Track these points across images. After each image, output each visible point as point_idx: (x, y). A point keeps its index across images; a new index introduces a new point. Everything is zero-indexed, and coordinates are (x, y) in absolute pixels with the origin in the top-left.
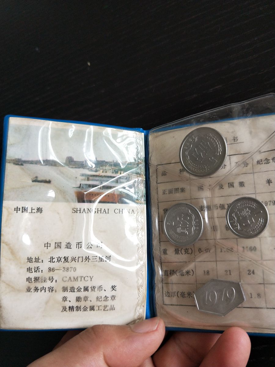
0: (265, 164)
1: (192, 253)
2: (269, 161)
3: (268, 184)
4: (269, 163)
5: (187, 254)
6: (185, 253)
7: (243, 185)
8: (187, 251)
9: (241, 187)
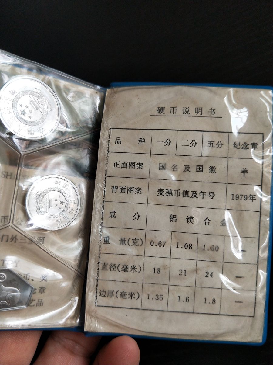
0: (242, 148)
1: (142, 244)
2: (248, 146)
3: (243, 174)
4: (247, 149)
5: (136, 245)
6: (133, 244)
7: (215, 170)
8: (136, 242)
9: (212, 173)
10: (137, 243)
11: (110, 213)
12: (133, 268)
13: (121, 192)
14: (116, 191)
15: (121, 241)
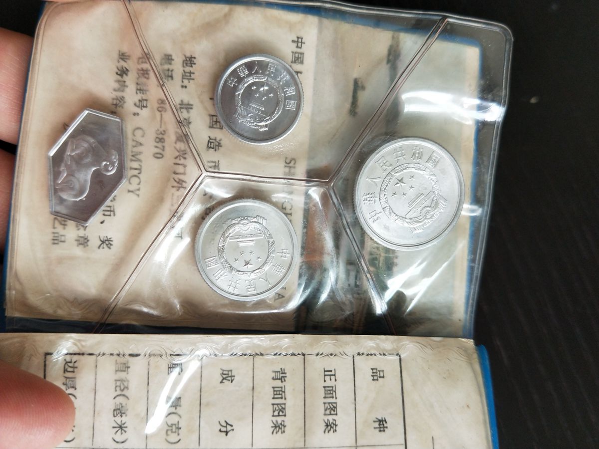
1: (169, 443)
5: (167, 431)
6: (170, 425)
8: (174, 430)
10: (172, 432)
11: (231, 371)
12: (121, 427)
13: (274, 391)
14: (276, 379)
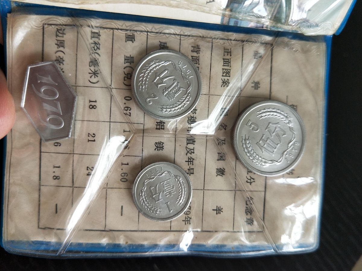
0: (246, 207)
1: (126, 85)
2: (249, 214)
3: (215, 209)
4: (246, 213)
5: (125, 77)
6: (126, 73)
7: (219, 175)
8: (130, 77)
9: (217, 171)
11: (166, 43)
12: (95, 73)
13: (192, 59)
14: (194, 52)
15: (129, 57)
